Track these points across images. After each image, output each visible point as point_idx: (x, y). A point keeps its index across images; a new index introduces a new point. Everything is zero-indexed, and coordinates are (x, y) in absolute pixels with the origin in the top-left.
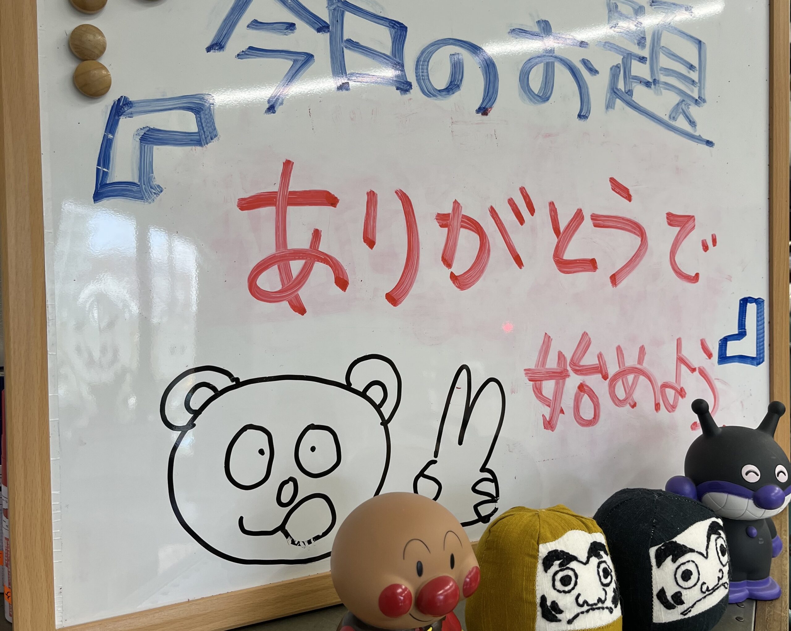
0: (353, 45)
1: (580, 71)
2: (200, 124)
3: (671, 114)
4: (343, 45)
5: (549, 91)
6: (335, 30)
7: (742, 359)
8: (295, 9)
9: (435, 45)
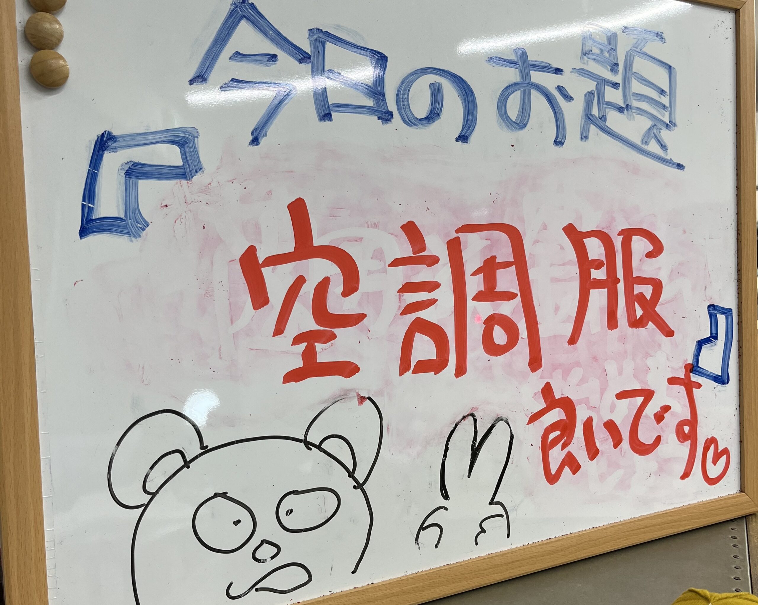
0: (335, 76)
1: (556, 98)
3: (643, 139)
4: (324, 76)
5: (526, 118)
6: (317, 59)
8: (276, 40)
9: (415, 74)
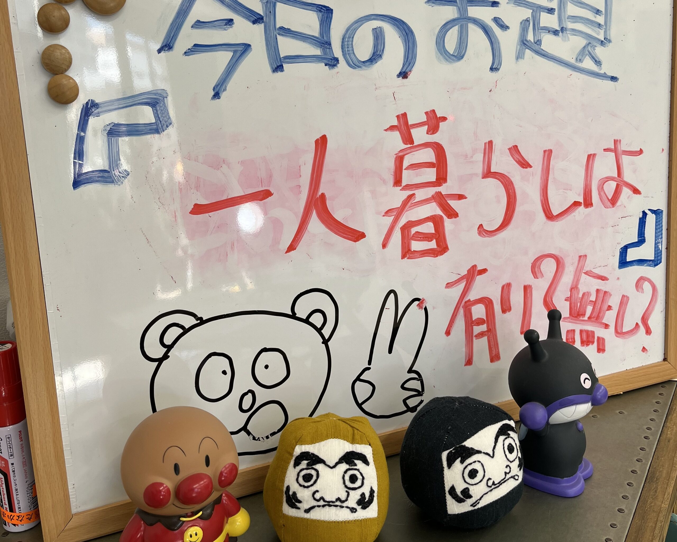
0: (285, 31)
1: (492, 29)
2: (156, 115)
3: (577, 57)
4: (276, 33)
5: (463, 50)
6: (269, 20)
7: (641, 262)
8: (232, 6)
9: (358, 22)
